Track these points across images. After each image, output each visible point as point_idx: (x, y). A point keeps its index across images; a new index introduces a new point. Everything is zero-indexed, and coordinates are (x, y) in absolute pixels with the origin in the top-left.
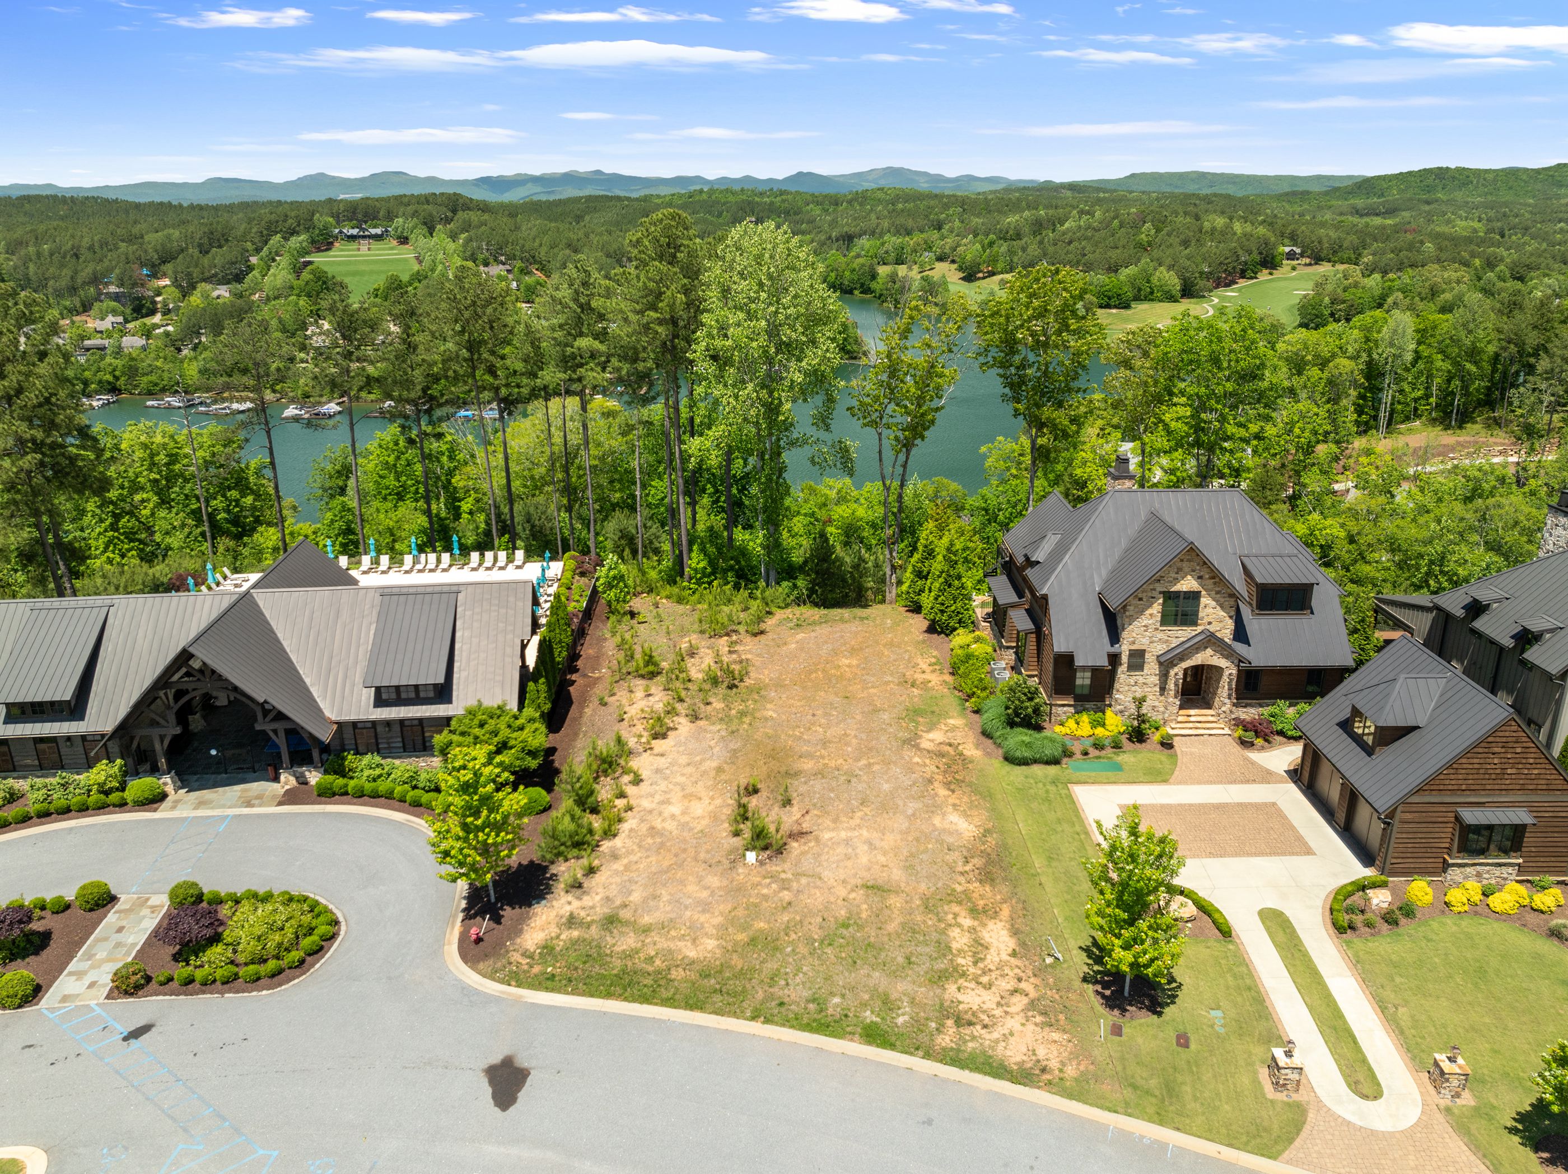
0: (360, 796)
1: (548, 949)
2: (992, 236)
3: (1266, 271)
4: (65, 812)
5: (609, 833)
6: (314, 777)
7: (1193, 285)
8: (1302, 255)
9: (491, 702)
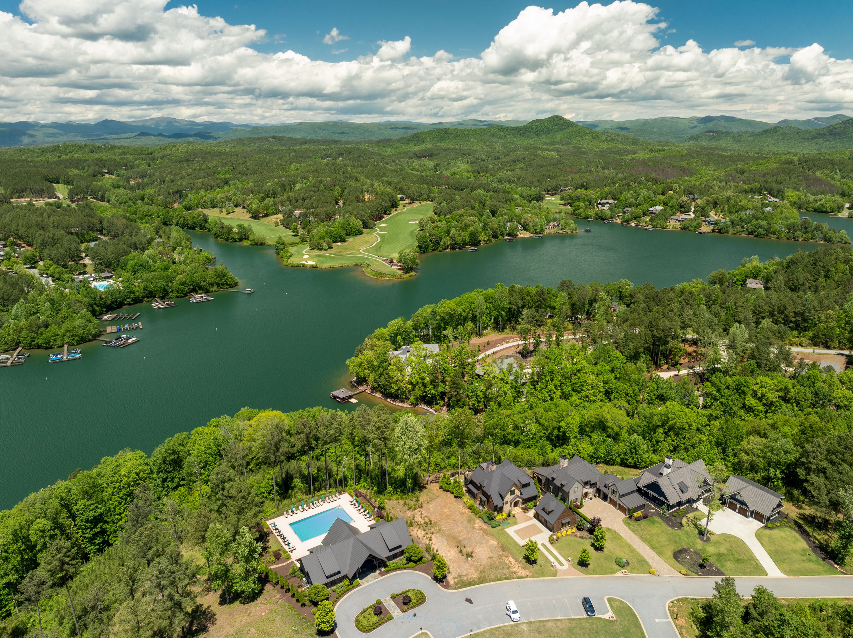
0: (393, 570)
1: (455, 583)
2: (262, 195)
3: (394, 209)
6: (382, 569)
7: (367, 223)
8: (406, 199)
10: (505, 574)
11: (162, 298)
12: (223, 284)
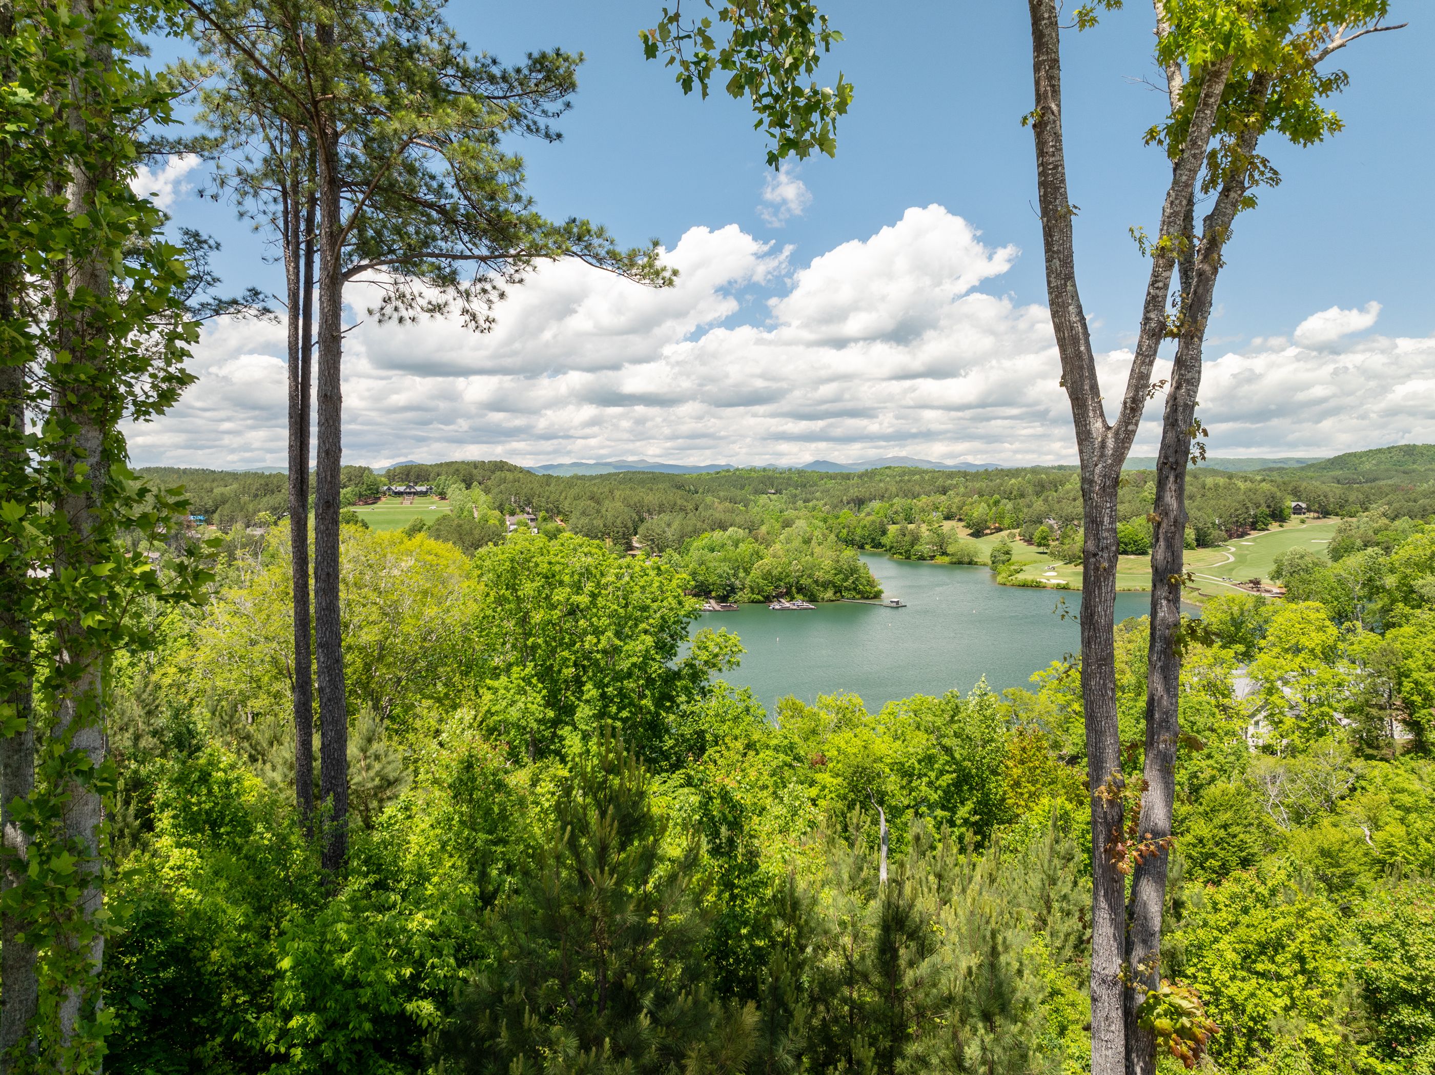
2: (996, 497)
3: (1276, 524)
7: (1206, 535)
8: (1309, 510)
11: (723, 599)
12: (846, 589)
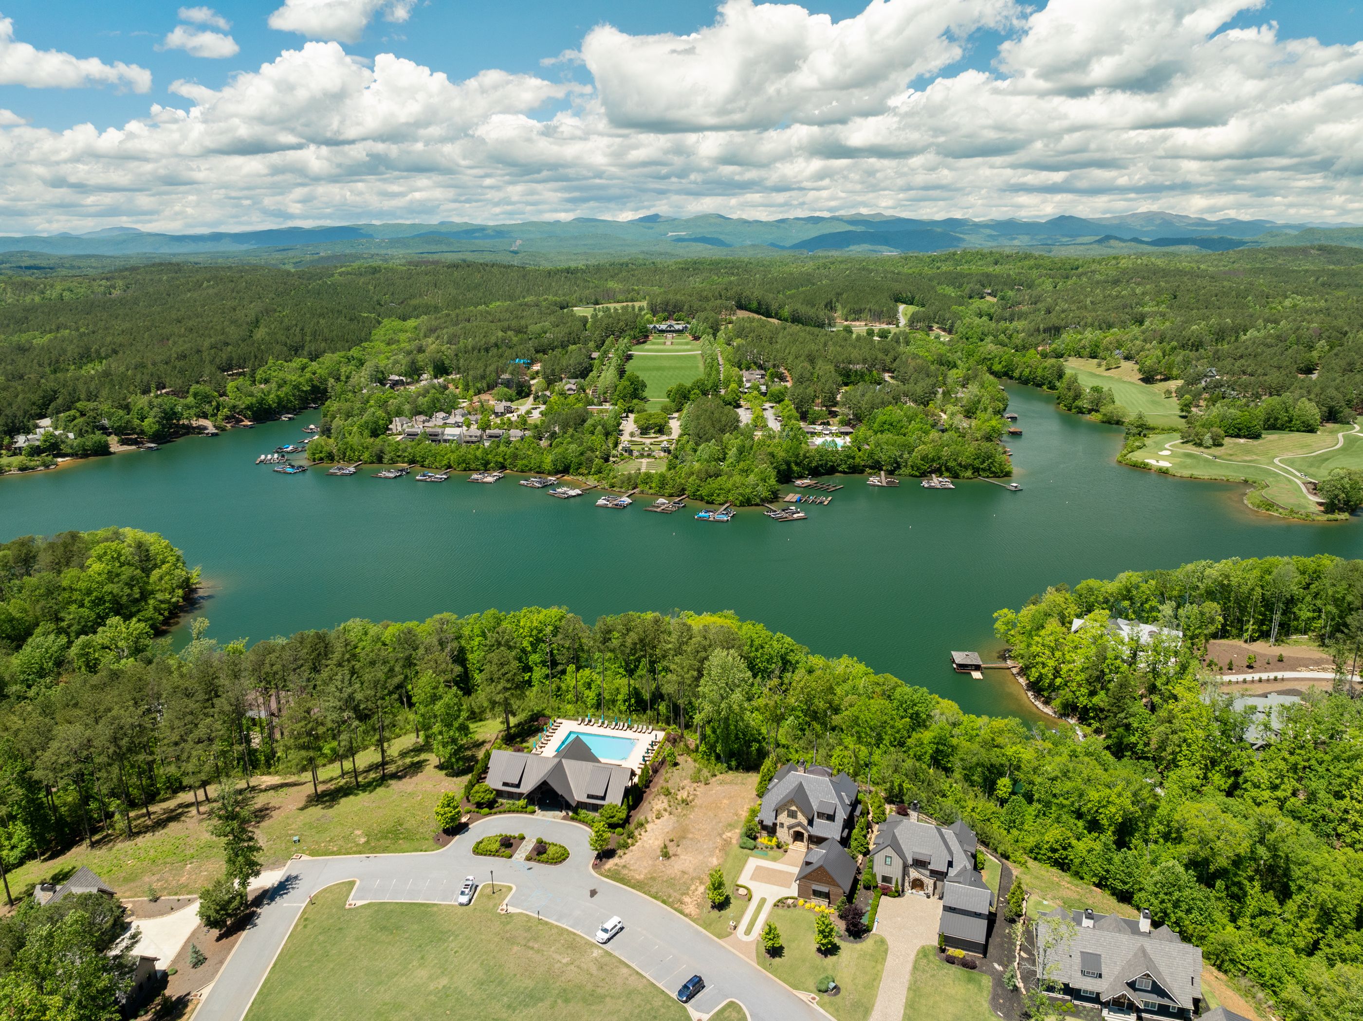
0: (580, 821)
1: (609, 870)
4: (513, 811)
5: (633, 845)
6: (570, 814)
7: (1339, 411)
9: (614, 803)
10: (670, 896)
11: (890, 473)
12: (984, 470)
